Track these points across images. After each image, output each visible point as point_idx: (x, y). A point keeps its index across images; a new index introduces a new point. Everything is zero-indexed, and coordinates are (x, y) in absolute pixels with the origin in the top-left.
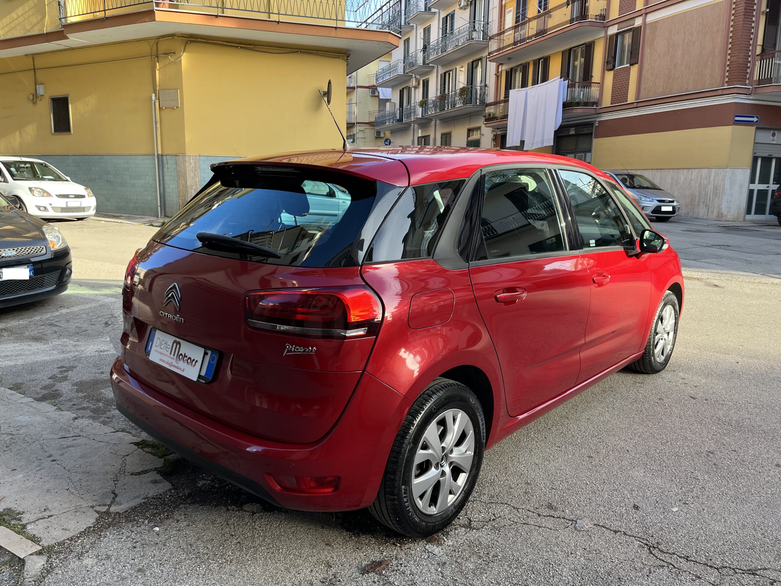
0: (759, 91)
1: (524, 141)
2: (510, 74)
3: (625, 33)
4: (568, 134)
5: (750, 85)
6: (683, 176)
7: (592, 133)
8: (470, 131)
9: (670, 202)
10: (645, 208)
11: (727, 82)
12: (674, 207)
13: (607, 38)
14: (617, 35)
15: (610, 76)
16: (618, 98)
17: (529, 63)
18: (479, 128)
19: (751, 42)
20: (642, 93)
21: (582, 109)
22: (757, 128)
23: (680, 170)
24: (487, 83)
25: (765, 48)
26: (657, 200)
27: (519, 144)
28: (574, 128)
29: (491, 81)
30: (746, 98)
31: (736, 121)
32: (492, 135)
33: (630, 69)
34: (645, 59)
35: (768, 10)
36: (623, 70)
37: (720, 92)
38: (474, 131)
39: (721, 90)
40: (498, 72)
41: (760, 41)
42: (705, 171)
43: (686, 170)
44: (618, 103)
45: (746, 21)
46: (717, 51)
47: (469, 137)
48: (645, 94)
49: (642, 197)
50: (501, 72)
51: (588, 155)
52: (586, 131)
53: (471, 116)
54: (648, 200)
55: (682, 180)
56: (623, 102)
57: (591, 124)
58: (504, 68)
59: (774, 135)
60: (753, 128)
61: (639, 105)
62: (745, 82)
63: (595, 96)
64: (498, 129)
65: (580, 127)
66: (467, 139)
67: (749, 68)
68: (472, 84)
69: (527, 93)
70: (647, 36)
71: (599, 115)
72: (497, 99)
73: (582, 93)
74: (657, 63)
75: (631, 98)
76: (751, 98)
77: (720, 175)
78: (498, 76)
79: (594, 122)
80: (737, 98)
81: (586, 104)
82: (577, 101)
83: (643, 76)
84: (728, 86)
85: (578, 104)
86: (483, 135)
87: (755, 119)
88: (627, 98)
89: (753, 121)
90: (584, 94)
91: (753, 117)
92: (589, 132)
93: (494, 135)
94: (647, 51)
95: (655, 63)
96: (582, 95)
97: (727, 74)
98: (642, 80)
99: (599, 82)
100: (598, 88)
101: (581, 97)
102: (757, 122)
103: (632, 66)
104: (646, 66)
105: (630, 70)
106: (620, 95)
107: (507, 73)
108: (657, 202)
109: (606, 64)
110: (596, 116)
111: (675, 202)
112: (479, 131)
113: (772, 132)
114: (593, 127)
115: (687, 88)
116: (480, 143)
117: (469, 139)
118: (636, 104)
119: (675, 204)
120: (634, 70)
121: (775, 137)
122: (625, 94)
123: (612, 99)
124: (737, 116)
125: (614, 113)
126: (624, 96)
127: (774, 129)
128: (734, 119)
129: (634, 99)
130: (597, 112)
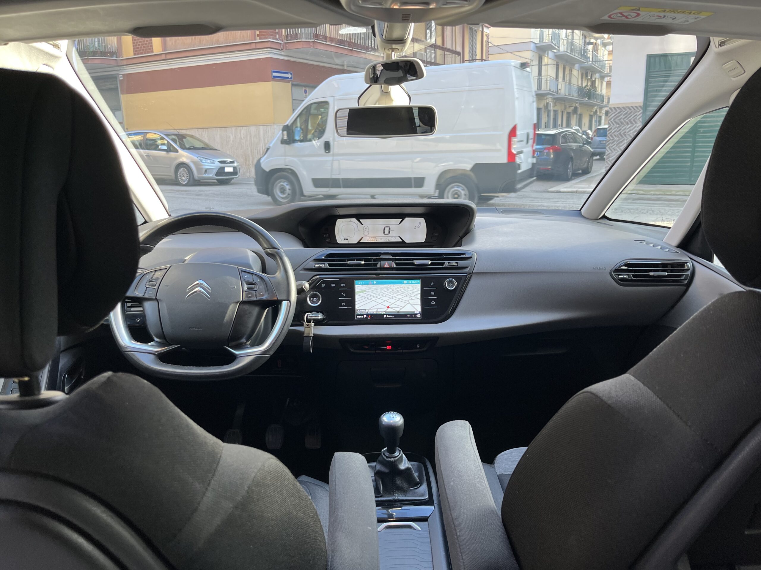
0: (290, 46)
5: (280, 40)
6: (232, 134)
7: (118, 88)
9: (231, 162)
10: (208, 171)
11: (258, 35)
12: (235, 168)
16: (141, 48)
20: (169, 43)
22: (293, 85)
23: (227, 128)
26: (219, 161)
30: (279, 53)
31: (274, 77)
37: (253, 46)
39: (254, 44)
42: (253, 129)
43: (233, 129)
44: (142, 54)
48: (172, 43)
49: (202, 159)
51: (118, 113)
52: (109, 86)
54: (209, 161)
55: (232, 139)
56: (148, 53)
57: (115, 78)
59: (305, 92)
60: (289, 85)
61: (169, 57)
62: (276, 36)
63: (113, 45)
65: (100, 81)
71: (121, 68)
73: (96, 40)
75: (157, 48)
76: (283, 53)
77: (269, 132)
79: (117, 76)
80: (271, 53)
81: (104, 54)
82: (91, 50)
84: (260, 39)
87: (289, 76)
88: (152, 48)
89: (288, 78)
91: (287, 73)
92: (113, 86)
102: (291, 78)
106: (143, 44)
108: (219, 163)
110: (118, 68)
111: (235, 162)
113: (304, 89)
114: (117, 82)
118: (164, 55)
119: (235, 164)
121: (307, 94)
122: (149, 43)
123: (134, 49)
124: (274, 72)
125: (140, 66)
126: (148, 46)
127: (305, 86)
128: (272, 74)
129: (161, 49)
130: (119, 64)
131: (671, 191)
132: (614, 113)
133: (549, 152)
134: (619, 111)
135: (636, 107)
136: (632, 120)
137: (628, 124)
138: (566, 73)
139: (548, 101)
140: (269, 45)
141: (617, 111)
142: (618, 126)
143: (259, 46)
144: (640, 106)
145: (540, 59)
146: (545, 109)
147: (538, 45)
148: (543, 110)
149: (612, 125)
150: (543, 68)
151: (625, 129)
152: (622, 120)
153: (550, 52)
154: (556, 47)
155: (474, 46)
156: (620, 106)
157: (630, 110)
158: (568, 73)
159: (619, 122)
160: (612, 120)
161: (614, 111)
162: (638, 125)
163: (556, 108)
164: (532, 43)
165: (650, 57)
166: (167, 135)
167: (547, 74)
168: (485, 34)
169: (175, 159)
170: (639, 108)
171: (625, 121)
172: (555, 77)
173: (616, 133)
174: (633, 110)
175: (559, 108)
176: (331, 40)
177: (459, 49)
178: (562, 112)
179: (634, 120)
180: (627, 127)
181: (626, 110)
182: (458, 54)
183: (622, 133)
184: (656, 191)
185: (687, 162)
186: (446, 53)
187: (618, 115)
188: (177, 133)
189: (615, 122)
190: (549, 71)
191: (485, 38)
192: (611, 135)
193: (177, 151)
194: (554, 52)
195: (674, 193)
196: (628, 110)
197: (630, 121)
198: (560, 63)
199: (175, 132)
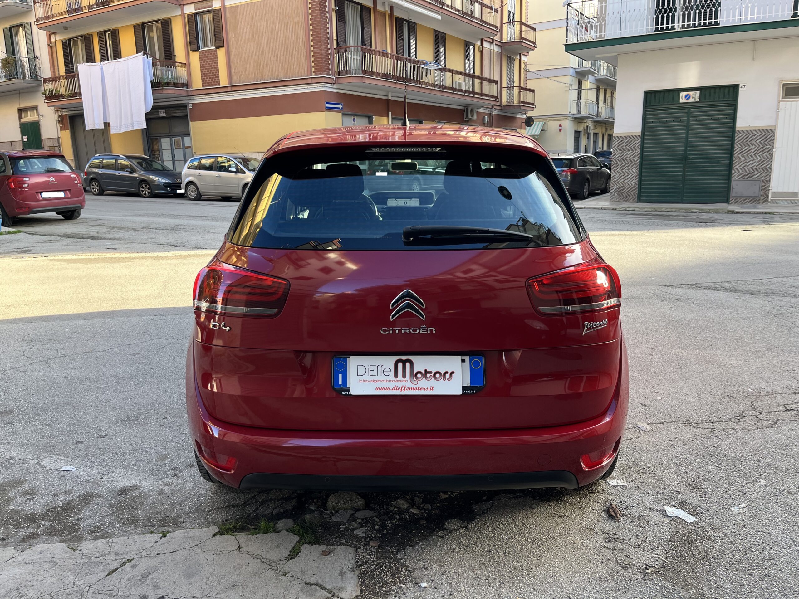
0: (341, 81)
1: (109, 124)
2: (67, 46)
3: (204, 14)
4: (157, 116)
5: (333, 76)
7: (187, 116)
8: (20, 111)
11: (314, 72)
13: (185, 17)
14: (196, 14)
15: (195, 57)
16: (209, 80)
17: (92, 35)
18: (35, 108)
19: (328, 36)
20: (234, 77)
21: (173, 90)
22: (343, 114)
24: (37, 54)
25: (340, 43)
27: (102, 127)
28: (164, 110)
29: (42, 51)
30: (332, 87)
31: (327, 107)
32: (57, 116)
33: (216, 51)
34: (231, 43)
35: (337, 8)
36: (209, 52)
37: (309, 81)
38: (27, 111)
39: (310, 79)
40: (51, 42)
41: (335, 37)
44: (210, 86)
45: (322, 16)
46: (300, 41)
47: (22, 118)
48: (237, 78)
50: (55, 42)
51: (186, 139)
52: (179, 113)
53: (20, 93)
56: (216, 85)
57: (185, 107)
58: (58, 38)
59: (354, 120)
60: (340, 114)
61: (234, 89)
62: (329, 72)
63: (184, 78)
64: (63, 108)
65: (171, 109)
66: (20, 121)
67: (330, 59)
68: (14, 55)
69: (102, 69)
70: (228, 19)
71: (191, 97)
72: (55, 74)
73: (170, 72)
74: (244, 48)
75: (224, 81)
76: (335, 87)
78: (51, 47)
79: (187, 105)
80: (324, 86)
81: (176, 85)
82: (166, 81)
83: (232, 61)
84: (315, 75)
85: (168, 84)
86: (42, 116)
87: (340, 106)
88: (219, 82)
89: (339, 108)
90: (172, 74)
91: (338, 104)
92: (182, 114)
93: (59, 116)
94: (231, 35)
95: (242, 48)
96: (170, 75)
97: (313, 64)
98: (232, 64)
99: (185, 62)
100: (186, 69)
101: (170, 77)
102: (342, 108)
103: (218, 49)
104: (233, 50)
105: (217, 53)
106: (210, 78)
107: (64, 44)
109: (189, 44)
110: (188, 98)
112: (35, 112)
113: (353, 117)
114: (186, 109)
115: (278, 76)
116: (39, 125)
117: (22, 120)
118: (230, 87)
120: (221, 54)
121: (356, 122)
122: (216, 77)
123: (202, 81)
124: (327, 103)
125: (207, 96)
126: (215, 80)
127: (354, 115)
128: (325, 105)
129: (227, 83)
130: (189, 94)
131: (662, 208)
132: (618, 141)
133: (567, 174)
134: (621, 139)
135: (636, 136)
136: (632, 147)
137: (629, 150)
138: (607, 96)
139: (587, 125)
140: (324, 80)
141: (619, 139)
142: (621, 152)
143: (314, 81)
144: (639, 136)
145: (580, 83)
146: (584, 132)
147: (577, 70)
148: (582, 133)
149: (616, 151)
150: (583, 92)
151: (627, 154)
152: (624, 147)
153: (590, 76)
154: (597, 72)
155: (512, 73)
156: (622, 135)
157: (631, 138)
158: (610, 95)
159: (622, 149)
160: (616, 147)
161: (618, 139)
162: (637, 151)
163: (596, 131)
164: (570, 68)
165: (647, 94)
166: (235, 158)
167: (587, 98)
168: (522, 62)
169: (243, 179)
170: (638, 137)
171: (626, 148)
172: (595, 101)
173: (620, 158)
174: (633, 138)
175: (599, 131)
176: (377, 74)
177: (497, 78)
178: (603, 134)
179: (634, 148)
180: (629, 153)
181: (627, 139)
182: (496, 82)
183: (624, 158)
184: (650, 208)
185: (679, 184)
186: (484, 82)
187: (620, 143)
188: (243, 157)
189: (619, 149)
190: (589, 95)
191: (523, 66)
192: (615, 160)
193: (244, 173)
194: (595, 76)
195: (664, 209)
196: (629, 138)
197: (631, 148)
198: (601, 87)
199: (241, 155)
